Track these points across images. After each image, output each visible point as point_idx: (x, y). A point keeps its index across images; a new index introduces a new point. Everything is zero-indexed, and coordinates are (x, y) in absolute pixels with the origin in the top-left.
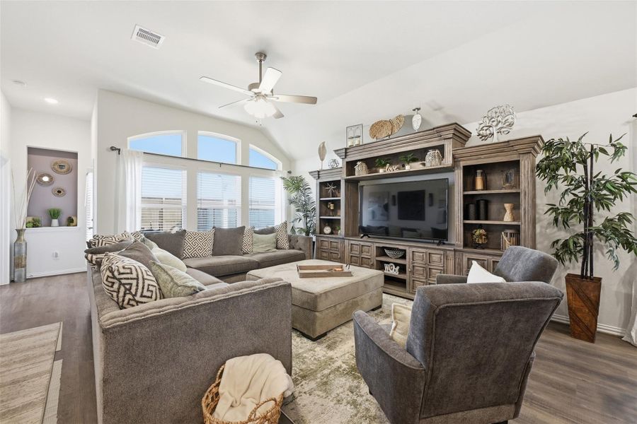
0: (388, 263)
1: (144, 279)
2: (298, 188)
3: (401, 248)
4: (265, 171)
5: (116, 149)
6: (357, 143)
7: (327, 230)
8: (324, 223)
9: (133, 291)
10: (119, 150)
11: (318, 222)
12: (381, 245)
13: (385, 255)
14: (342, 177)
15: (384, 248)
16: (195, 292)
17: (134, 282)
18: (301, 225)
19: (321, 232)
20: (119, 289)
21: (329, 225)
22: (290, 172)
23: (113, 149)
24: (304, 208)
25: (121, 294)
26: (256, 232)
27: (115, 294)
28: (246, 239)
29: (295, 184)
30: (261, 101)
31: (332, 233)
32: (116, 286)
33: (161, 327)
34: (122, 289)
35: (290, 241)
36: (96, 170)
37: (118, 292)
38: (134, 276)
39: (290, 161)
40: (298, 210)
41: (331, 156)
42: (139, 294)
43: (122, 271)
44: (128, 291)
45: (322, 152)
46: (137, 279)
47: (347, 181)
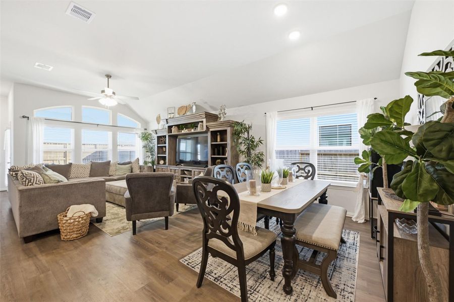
0: (186, 178)
1: (37, 178)
2: (147, 139)
3: (190, 169)
4: (128, 129)
5: (26, 117)
6: (172, 116)
7: (162, 162)
8: (159, 158)
9: (32, 181)
10: (28, 118)
11: (156, 158)
12: (183, 169)
13: (185, 174)
14: (166, 134)
15: (184, 170)
16: (59, 182)
17: (33, 179)
18: (150, 160)
19: (158, 163)
20: (26, 180)
21: (162, 160)
22: (146, 129)
23: (24, 117)
24: (151, 150)
25: (27, 182)
26: (119, 164)
27: (24, 183)
28: (112, 169)
29: (146, 137)
30: (108, 98)
31: (163, 164)
32: (24, 179)
33: (42, 191)
34: (27, 181)
35: (140, 169)
36: (12, 128)
37: (25, 182)
38: (33, 176)
39: (145, 123)
40: (147, 152)
41: (163, 122)
42: (34, 183)
43: (27, 174)
44: (30, 181)
45: (158, 120)
46: (34, 177)
47: (169, 136)
